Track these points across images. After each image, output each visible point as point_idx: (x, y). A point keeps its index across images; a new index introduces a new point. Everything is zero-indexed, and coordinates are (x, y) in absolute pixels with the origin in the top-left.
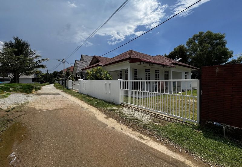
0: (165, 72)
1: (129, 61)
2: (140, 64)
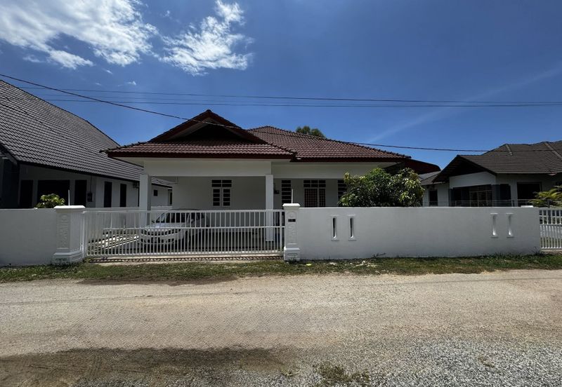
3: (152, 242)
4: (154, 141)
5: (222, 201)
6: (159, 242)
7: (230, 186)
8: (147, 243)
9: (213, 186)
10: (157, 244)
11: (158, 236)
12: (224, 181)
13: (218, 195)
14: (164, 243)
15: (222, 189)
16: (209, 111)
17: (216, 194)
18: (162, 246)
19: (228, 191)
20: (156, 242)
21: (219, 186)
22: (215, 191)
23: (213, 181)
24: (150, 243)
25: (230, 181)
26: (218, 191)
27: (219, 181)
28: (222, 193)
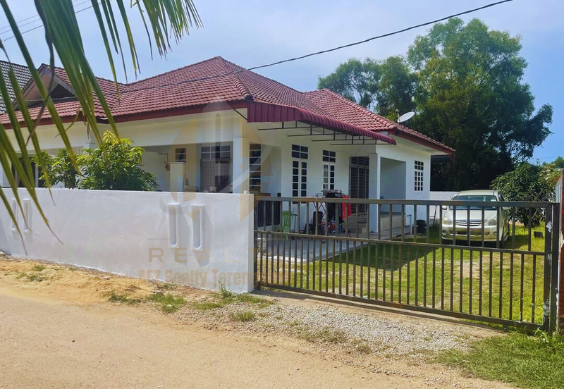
0: (354, 160)
1: (244, 111)
2: (283, 128)
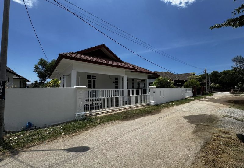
3: (92, 105)
4: (78, 53)
5: (92, 86)
6: (95, 105)
7: (95, 78)
8: (90, 106)
9: (88, 78)
10: (95, 106)
11: (95, 102)
12: (93, 76)
13: (90, 83)
14: (98, 105)
15: (92, 80)
16: (104, 44)
17: (89, 82)
18: (97, 107)
19: (95, 81)
20: (94, 105)
21: (91, 78)
22: (89, 80)
23: (88, 76)
24: (91, 106)
25: (95, 76)
26: (90, 81)
27: (91, 76)
28: (92, 82)
